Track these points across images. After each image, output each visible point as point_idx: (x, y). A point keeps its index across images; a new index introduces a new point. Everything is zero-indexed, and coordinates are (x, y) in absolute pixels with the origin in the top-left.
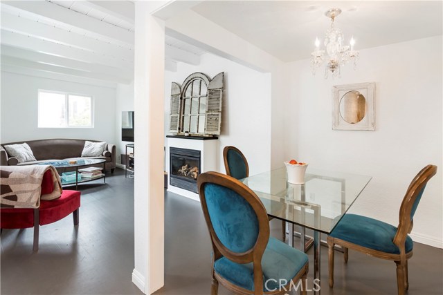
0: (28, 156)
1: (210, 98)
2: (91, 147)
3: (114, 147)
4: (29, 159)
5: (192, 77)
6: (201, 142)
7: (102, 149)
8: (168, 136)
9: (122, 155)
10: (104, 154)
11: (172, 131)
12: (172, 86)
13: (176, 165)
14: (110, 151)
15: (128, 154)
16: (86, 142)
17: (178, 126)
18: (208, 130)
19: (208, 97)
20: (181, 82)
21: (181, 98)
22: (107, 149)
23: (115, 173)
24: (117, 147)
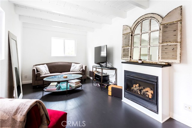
0: (46, 71)
1: (164, 32)
2: (75, 67)
3: (86, 67)
4: (46, 73)
5: (141, 18)
6: (160, 69)
7: (80, 68)
8: (122, 63)
9: (90, 72)
10: (81, 70)
11: (124, 58)
12: (124, 28)
13: (129, 84)
14: (84, 69)
15: (94, 71)
16: (72, 63)
17: (130, 55)
18: (162, 58)
19: (161, 31)
20: (131, 24)
21: (132, 35)
22: (82, 68)
23: (86, 81)
24: (87, 67)
